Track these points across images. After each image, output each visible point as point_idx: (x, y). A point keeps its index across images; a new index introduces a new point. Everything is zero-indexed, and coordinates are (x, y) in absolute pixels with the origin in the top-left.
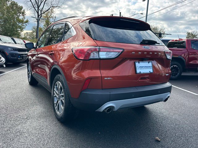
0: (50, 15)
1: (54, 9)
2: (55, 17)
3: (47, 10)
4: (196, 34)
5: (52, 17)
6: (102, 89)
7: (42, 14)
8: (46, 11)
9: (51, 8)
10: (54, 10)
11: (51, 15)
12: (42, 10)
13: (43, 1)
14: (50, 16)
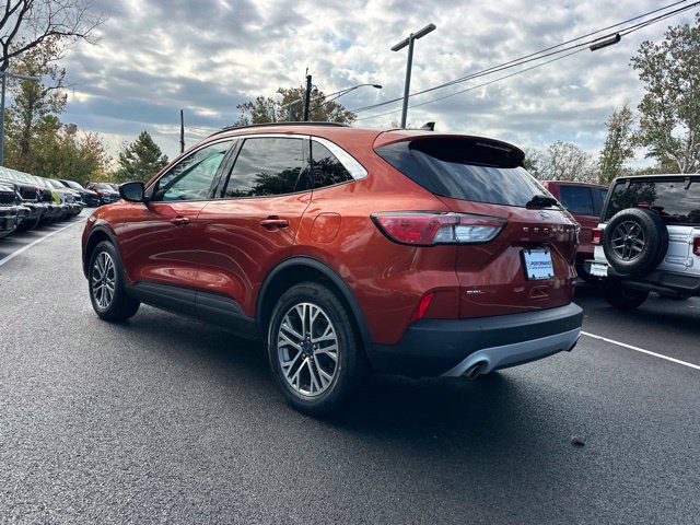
0: (40, 62)
1: (58, 42)
2: (63, 73)
3: (34, 44)
4: (533, 159)
5: (50, 71)
6: (460, 319)
7: (10, 55)
8: (28, 47)
9: (46, 39)
10: (59, 44)
11: (46, 61)
12: (9, 42)
13: (15, 8)
14: (43, 68)
